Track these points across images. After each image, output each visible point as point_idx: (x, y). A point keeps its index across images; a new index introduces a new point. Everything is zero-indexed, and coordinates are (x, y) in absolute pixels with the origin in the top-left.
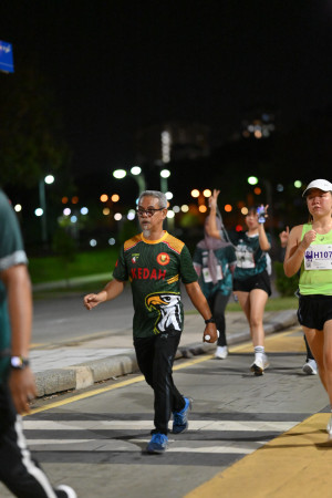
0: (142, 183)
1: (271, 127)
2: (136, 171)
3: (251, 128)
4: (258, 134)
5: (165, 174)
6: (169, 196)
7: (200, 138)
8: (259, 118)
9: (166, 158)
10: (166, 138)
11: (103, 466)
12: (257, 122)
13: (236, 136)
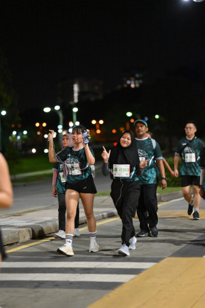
0: (61, 115)
1: (141, 81)
2: (57, 108)
3: (128, 82)
4: (133, 86)
5: (75, 110)
6: (77, 123)
7: (96, 88)
8: (133, 76)
9: (76, 100)
10: (76, 88)
11: (36, 290)
12: (132, 78)
13: (119, 87)
